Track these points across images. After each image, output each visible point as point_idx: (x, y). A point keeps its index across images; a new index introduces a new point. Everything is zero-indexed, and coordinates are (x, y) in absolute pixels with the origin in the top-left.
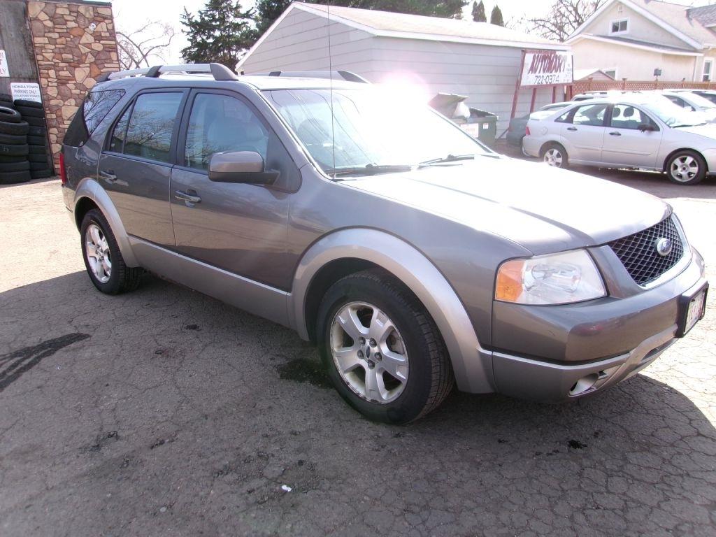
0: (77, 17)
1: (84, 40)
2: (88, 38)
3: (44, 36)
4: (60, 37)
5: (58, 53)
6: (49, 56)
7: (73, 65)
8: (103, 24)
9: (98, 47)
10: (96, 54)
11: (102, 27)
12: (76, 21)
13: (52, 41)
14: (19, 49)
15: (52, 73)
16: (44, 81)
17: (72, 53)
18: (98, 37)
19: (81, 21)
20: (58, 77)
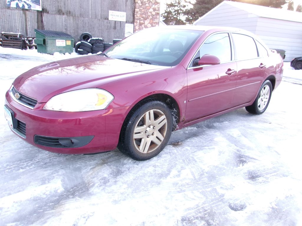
0: (149, 2)
1: (150, 11)
2: (151, 10)
3: (138, 8)
4: (143, 9)
5: (141, 14)
6: (138, 15)
7: (145, 19)
8: (157, 5)
9: (154, 13)
10: (153, 15)
11: (156, 6)
12: (149, 4)
13: (140, 10)
14: (130, 13)
15: (138, 21)
16: (135, 24)
17: (145, 15)
18: (154, 10)
19: (150, 4)
20: (140, 23)
